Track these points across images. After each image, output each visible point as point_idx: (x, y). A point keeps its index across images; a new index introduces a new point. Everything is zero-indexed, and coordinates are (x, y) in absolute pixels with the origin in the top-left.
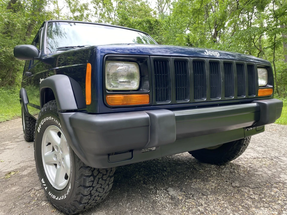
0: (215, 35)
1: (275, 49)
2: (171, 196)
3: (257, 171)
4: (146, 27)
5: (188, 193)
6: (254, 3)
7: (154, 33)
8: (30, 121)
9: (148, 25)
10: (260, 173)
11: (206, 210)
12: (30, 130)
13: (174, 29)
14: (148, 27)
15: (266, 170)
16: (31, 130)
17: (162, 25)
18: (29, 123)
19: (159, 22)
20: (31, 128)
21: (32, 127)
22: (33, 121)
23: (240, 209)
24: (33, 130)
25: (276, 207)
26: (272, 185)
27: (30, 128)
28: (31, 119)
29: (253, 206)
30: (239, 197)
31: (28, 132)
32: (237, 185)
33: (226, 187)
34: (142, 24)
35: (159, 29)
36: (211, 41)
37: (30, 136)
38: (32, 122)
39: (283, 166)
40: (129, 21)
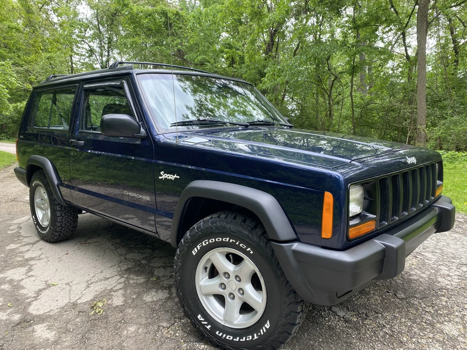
0: (271, 46)
1: (353, 74)
2: (343, 318)
3: (410, 275)
4: (160, 22)
5: (359, 312)
6: (328, 3)
7: (173, 34)
8: (63, 211)
9: (163, 19)
10: (415, 277)
11: (393, 331)
12: (61, 226)
13: (207, 30)
14: (164, 22)
15: (419, 272)
16: (63, 225)
17: (186, 21)
18: (61, 215)
19: (182, 16)
20: (63, 222)
21: (65, 220)
22: (67, 211)
23: (426, 327)
24: (65, 224)
25: (456, 320)
26: (437, 292)
27: (61, 223)
28: (63, 208)
29: (435, 321)
30: (415, 312)
31: (58, 229)
32: (403, 296)
33: (393, 300)
34: (152, 16)
35: (181, 28)
36: (266, 56)
37: (59, 235)
38: (65, 213)
39: (433, 265)
40: (131, 9)
